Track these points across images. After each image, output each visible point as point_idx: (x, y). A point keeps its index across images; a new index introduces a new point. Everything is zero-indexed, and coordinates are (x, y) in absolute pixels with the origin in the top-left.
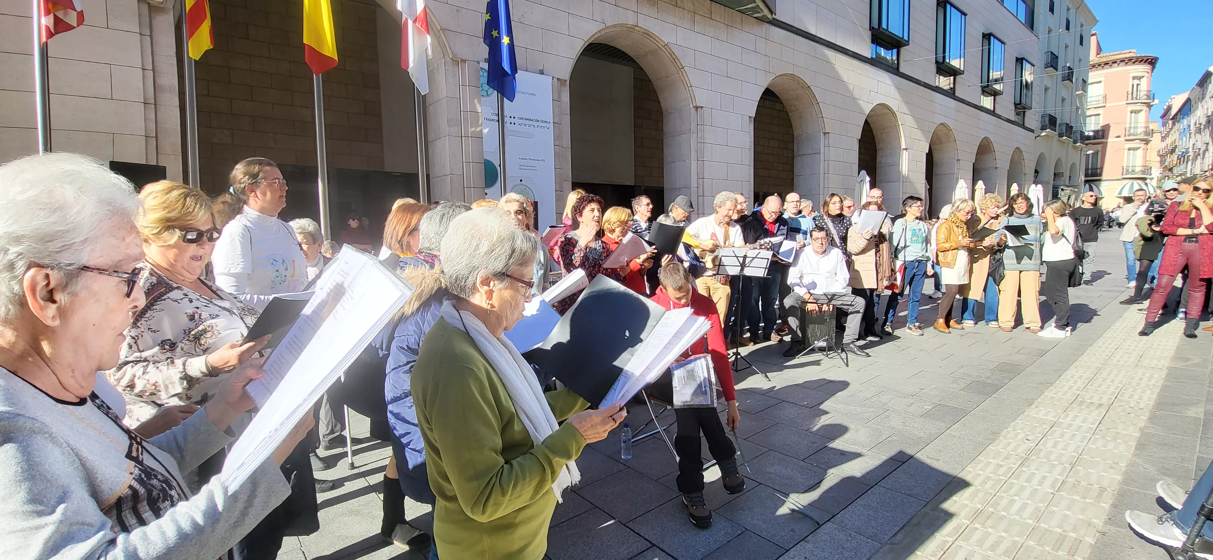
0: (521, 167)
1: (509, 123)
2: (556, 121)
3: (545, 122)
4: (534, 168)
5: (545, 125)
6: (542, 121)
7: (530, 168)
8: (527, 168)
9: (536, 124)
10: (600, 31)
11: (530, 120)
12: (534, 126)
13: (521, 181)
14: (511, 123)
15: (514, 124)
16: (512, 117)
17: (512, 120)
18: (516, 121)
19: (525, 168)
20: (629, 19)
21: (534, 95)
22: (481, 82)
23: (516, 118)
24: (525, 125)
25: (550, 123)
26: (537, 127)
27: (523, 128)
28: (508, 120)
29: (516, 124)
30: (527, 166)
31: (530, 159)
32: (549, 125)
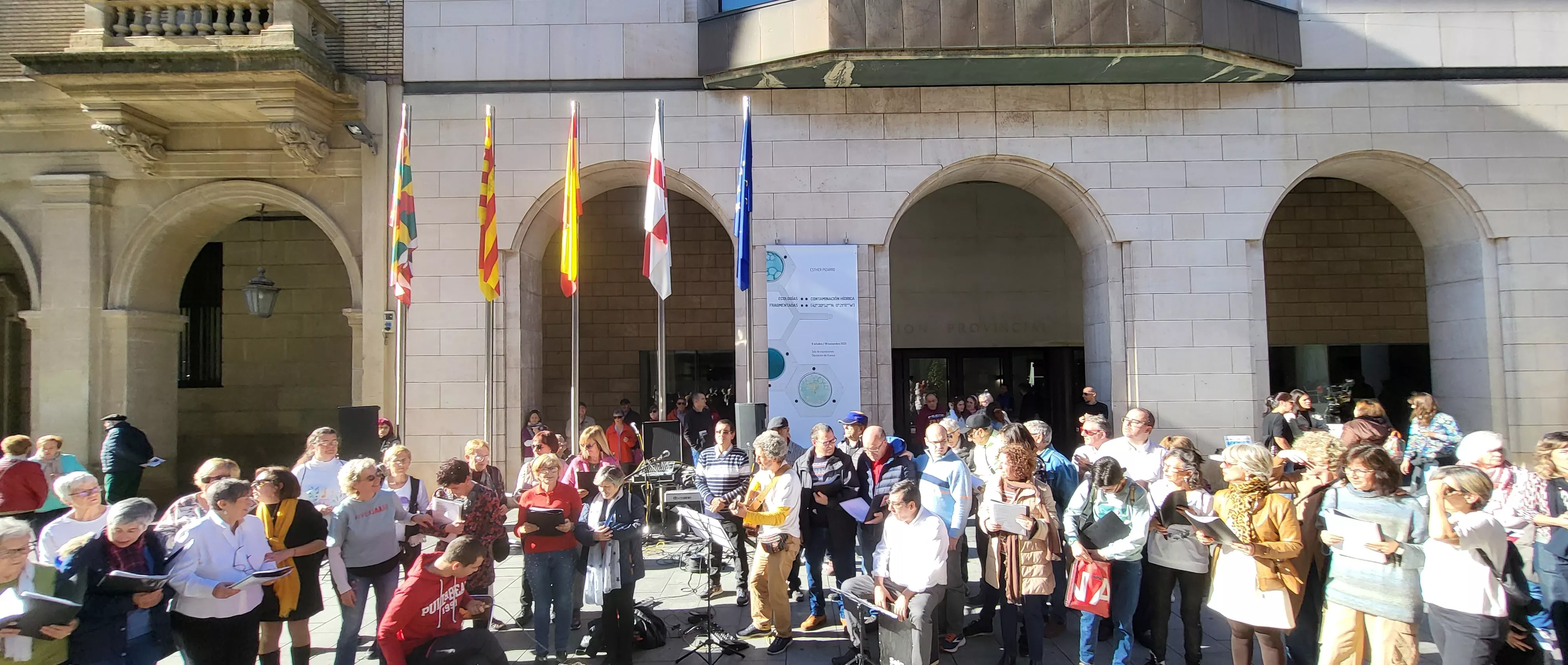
0: (814, 354)
1: (799, 305)
2: (865, 294)
3: (848, 298)
4: (830, 354)
5: (847, 301)
6: (843, 299)
7: (826, 354)
8: (822, 354)
9: (835, 302)
10: (937, 174)
11: (827, 299)
12: (832, 305)
13: (814, 369)
14: (802, 305)
16: (804, 299)
17: (804, 302)
18: (809, 302)
19: (818, 354)
20: (984, 149)
21: (833, 269)
22: (767, 267)
23: (809, 299)
24: (821, 305)
25: (853, 299)
26: (837, 305)
27: (817, 310)
28: (798, 302)
29: (809, 305)
30: (823, 352)
31: (827, 344)
32: (851, 302)
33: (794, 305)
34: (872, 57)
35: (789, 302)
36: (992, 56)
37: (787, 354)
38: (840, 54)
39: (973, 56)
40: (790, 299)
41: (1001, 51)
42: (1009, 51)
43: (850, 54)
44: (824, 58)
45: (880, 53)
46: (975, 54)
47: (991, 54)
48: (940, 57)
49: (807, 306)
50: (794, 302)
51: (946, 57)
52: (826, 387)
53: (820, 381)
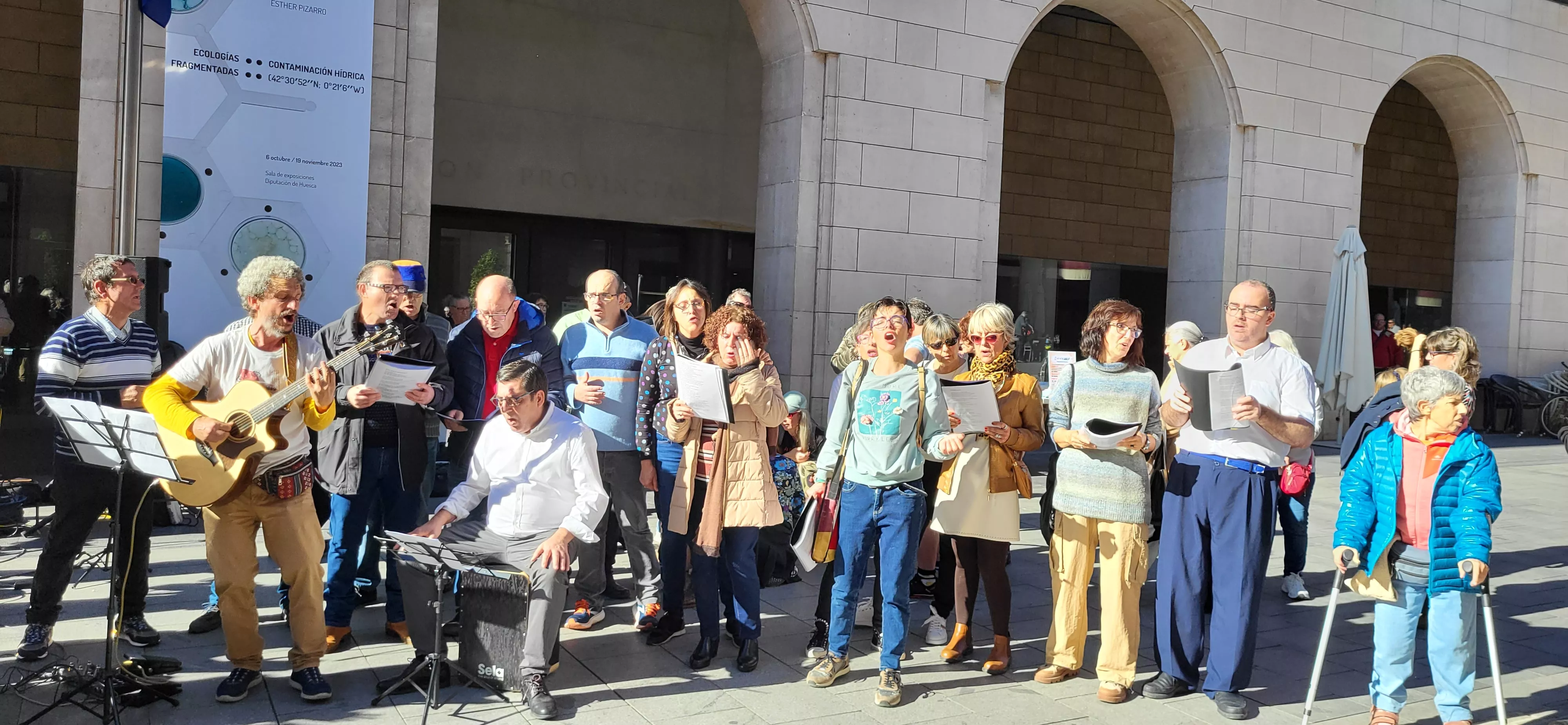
0: (271, 178)
1: (242, 74)
2: (388, 71)
3: (349, 75)
4: (305, 182)
5: (348, 81)
6: (338, 74)
7: (297, 181)
8: (288, 179)
9: (321, 79)
11: (306, 69)
12: (316, 84)
13: (268, 209)
14: (248, 75)
16: (254, 62)
17: (254, 69)
18: (263, 70)
19: (280, 179)
21: (319, 11)
23: (265, 64)
24: (289, 81)
25: (362, 77)
26: (327, 85)
27: (282, 88)
28: (242, 67)
29: (264, 76)
30: (290, 176)
31: (298, 160)
32: (357, 83)
33: (231, 72)
35: (220, 63)
37: (208, 172)
40: (219, 56)
49: (259, 76)
50: (231, 65)
52: (293, 249)
53: (281, 234)
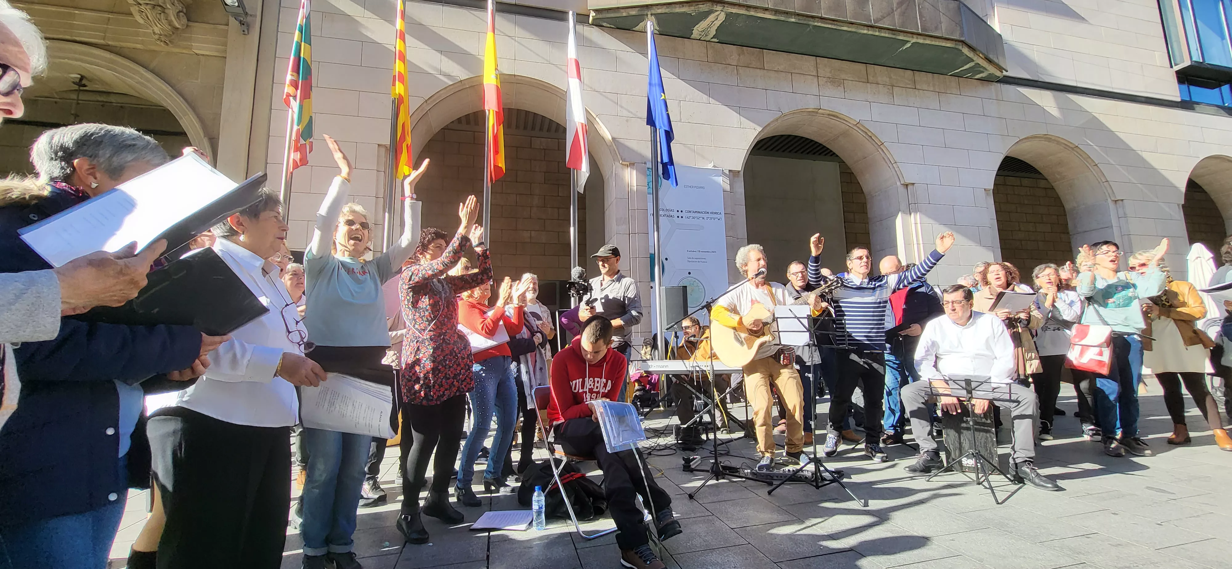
0: (690, 260)
1: (675, 217)
2: (729, 210)
3: (716, 213)
4: (702, 260)
5: (716, 216)
6: (712, 213)
7: (700, 260)
8: (696, 260)
9: (705, 216)
10: (776, 120)
11: (699, 212)
12: (703, 218)
13: (690, 273)
14: (678, 217)
15: (682, 217)
16: (680, 211)
17: (680, 214)
18: (684, 214)
19: (693, 260)
20: (810, 103)
22: (648, 181)
23: (684, 212)
24: (693, 218)
25: (720, 214)
26: (707, 218)
27: (691, 221)
28: (675, 214)
29: (684, 217)
30: (697, 258)
31: (699, 251)
32: (718, 216)
33: (672, 217)
34: (742, 11)
35: (667, 213)
36: (830, 26)
37: (666, 259)
38: (718, 5)
39: (816, 24)
40: (668, 210)
41: (836, 23)
42: (842, 24)
43: (726, 5)
44: (705, 5)
45: (749, 9)
46: (818, 22)
47: (829, 24)
48: (793, 20)
50: (671, 213)
51: (797, 21)
52: (700, 290)
53: (695, 284)
